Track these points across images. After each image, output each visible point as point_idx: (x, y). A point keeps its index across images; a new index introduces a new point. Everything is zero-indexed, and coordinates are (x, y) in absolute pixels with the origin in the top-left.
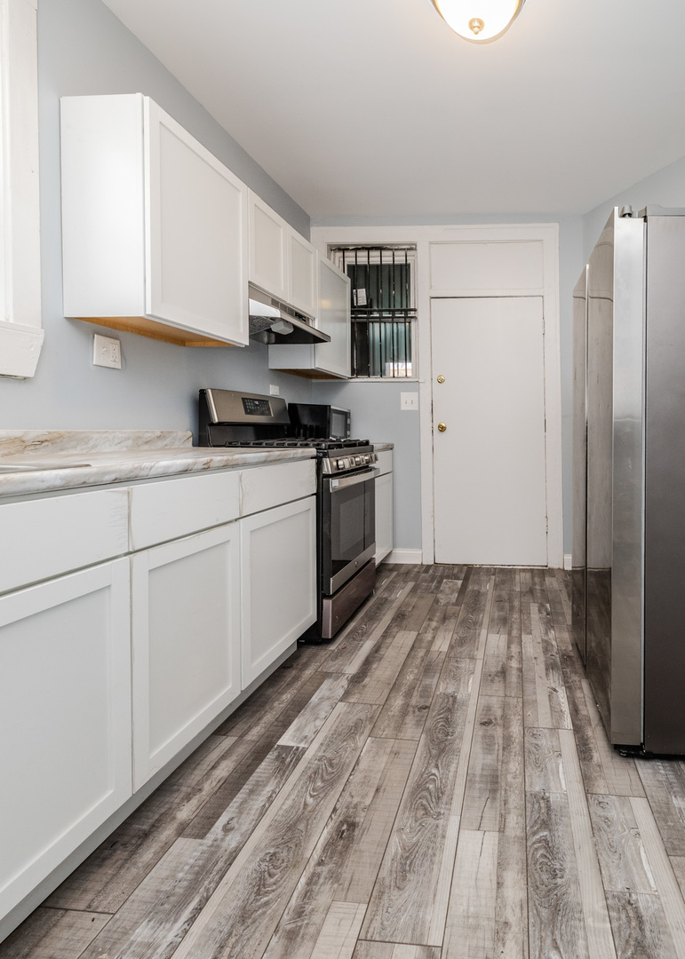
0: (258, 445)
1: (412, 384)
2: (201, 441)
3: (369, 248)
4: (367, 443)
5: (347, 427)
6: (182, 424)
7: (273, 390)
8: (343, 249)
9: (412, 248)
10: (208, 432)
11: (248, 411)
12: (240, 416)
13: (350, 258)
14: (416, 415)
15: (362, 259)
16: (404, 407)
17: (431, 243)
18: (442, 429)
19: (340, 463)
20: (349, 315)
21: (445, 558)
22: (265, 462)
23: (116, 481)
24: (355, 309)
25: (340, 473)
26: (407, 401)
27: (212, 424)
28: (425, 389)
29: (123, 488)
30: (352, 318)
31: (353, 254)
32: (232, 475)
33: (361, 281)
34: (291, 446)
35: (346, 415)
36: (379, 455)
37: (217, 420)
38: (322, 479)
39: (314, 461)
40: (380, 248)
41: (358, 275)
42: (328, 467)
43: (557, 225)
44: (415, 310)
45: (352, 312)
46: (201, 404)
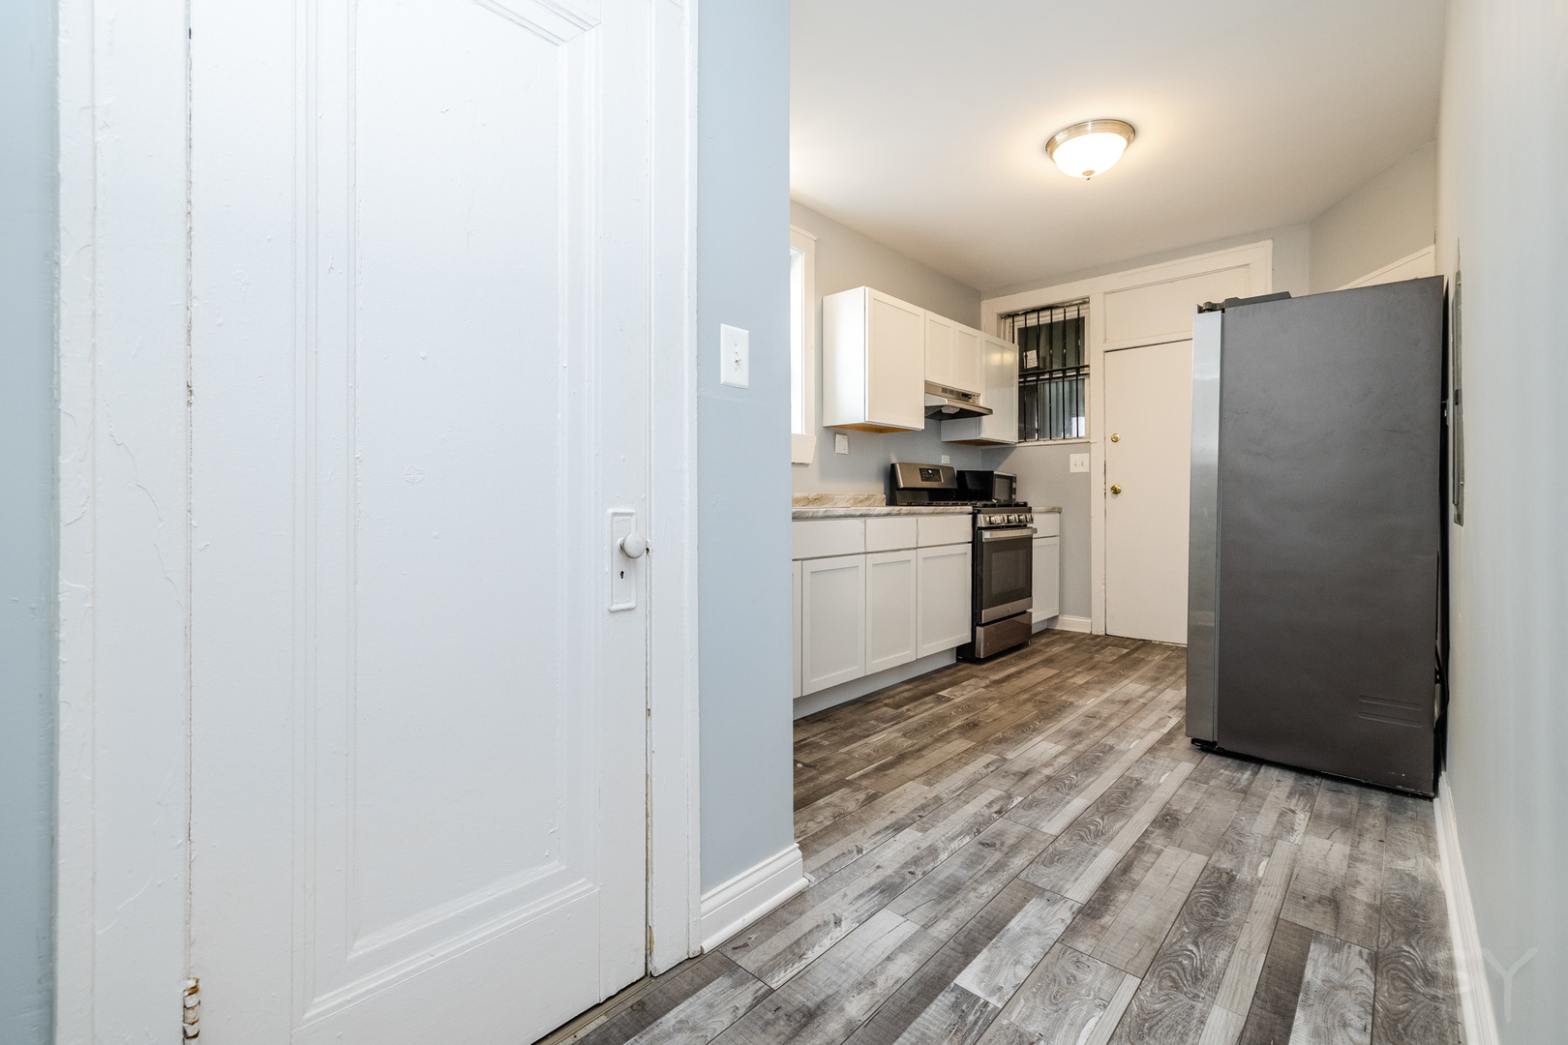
0: (929, 505)
1: (1085, 445)
2: (891, 501)
3: (1038, 310)
4: (1025, 504)
5: (1012, 491)
6: (879, 490)
7: (945, 460)
8: (1013, 315)
9: (1085, 302)
10: (896, 494)
11: (924, 479)
12: (918, 482)
13: (1020, 323)
14: (1086, 477)
15: (1032, 321)
16: (1073, 469)
17: (1106, 293)
18: (1116, 491)
19: (992, 519)
20: (1016, 380)
21: (1118, 630)
22: (932, 514)
23: (861, 516)
24: (1024, 372)
25: (992, 527)
26: (1077, 462)
27: (899, 489)
28: (1096, 450)
29: (863, 519)
30: (1020, 382)
31: (1023, 318)
32: (913, 519)
33: (1032, 342)
34: (953, 505)
35: (1011, 480)
36: (1035, 516)
37: (902, 486)
38: (976, 531)
39: (971, 516)
40: (1051, 308)
41: (1027, 338)
42: (982, 520)
43: (1269, 243)
44: (1088, 366)
45: (1020, 376)
46: (891, 475)
